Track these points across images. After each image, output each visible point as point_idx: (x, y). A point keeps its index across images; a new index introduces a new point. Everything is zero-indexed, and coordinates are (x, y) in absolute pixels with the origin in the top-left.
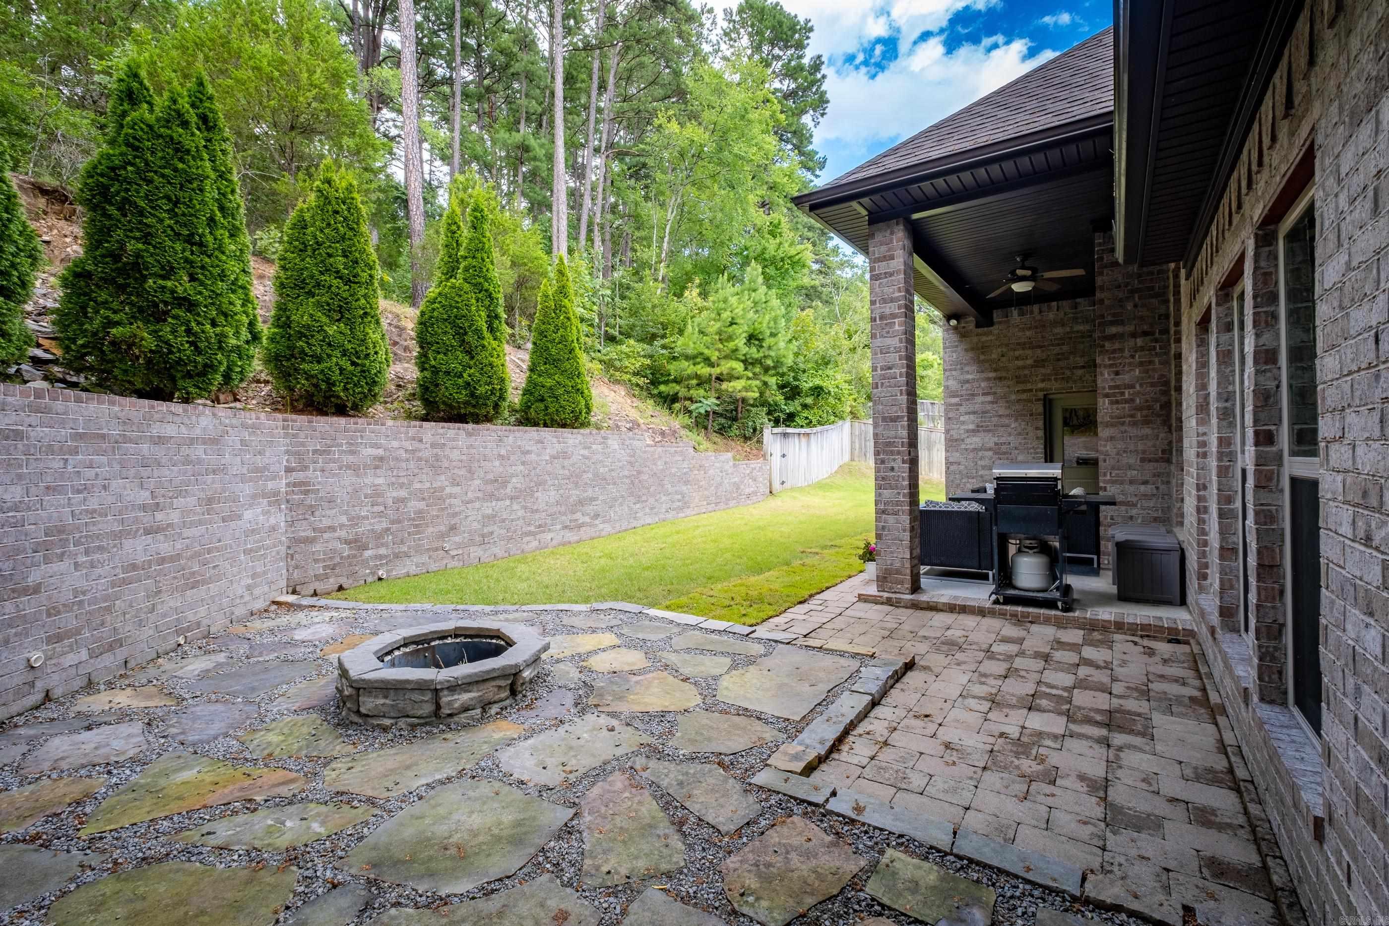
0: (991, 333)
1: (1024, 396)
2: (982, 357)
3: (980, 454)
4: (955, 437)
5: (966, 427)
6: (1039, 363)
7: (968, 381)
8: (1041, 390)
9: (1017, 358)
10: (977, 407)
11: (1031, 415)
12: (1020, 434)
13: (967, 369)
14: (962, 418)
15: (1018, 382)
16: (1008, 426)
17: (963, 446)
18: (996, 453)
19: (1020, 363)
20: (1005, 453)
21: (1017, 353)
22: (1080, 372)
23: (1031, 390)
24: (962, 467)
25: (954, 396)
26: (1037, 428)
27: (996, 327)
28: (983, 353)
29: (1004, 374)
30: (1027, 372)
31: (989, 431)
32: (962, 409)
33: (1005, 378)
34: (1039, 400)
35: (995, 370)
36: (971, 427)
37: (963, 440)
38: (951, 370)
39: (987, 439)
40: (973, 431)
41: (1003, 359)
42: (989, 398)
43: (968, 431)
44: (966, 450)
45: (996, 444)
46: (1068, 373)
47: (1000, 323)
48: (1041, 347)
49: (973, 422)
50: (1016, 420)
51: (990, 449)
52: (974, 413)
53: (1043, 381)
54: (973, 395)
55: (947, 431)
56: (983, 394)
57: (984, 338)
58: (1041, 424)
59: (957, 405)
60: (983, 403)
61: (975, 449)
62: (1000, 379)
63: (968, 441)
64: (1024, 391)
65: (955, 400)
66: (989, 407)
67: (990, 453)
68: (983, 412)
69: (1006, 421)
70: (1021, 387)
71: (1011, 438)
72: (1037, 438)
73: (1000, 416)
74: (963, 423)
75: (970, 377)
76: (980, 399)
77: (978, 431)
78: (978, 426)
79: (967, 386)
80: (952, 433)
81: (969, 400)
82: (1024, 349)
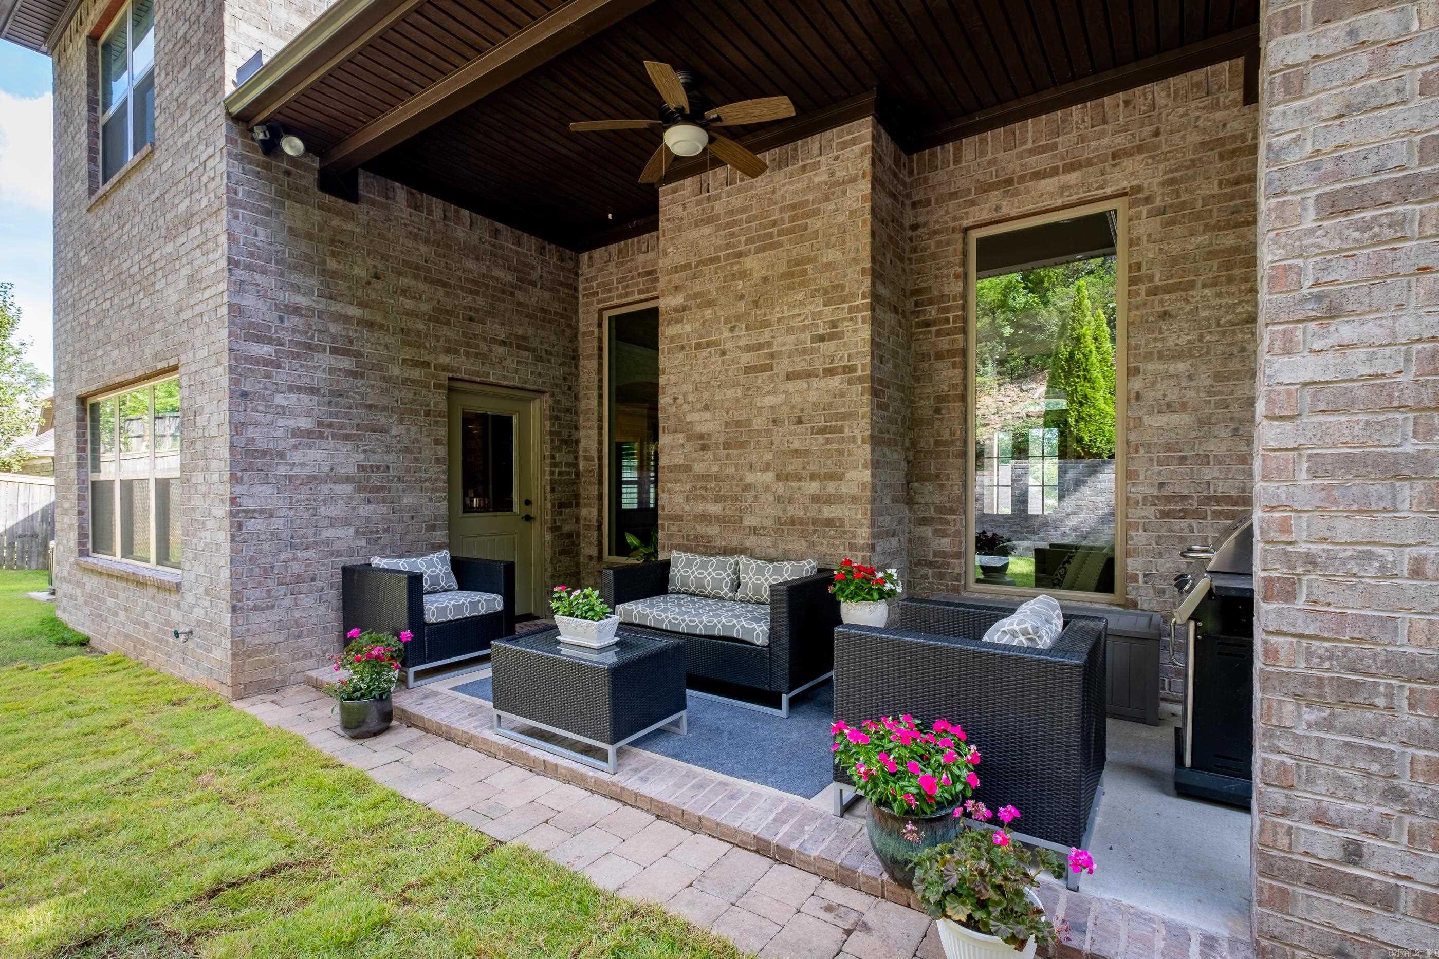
0: (350, 217)
1: (416, 373)
2: (332, 264)
3: (325, 489)
4: (262, 444)
5: (291, 423)
6: (440, 316)
7: (296, 310)
8: (445, 368)
9: (404, 292)
10: (319, 378)
11: (427, 414)
12: (407, 450)
13: (295, 278)
14: (279, 399)
15: (405, 343)
16: (384, 430)
17: (282, 470)
18: (360, 489)
19: (410, 304)
20: (378, 489)
21: (404, 281)
22: (500, 350)
23: (426, 364)
24: (278, 523)
25: (259, 339)
26: (437, 442)
27: (365, 207)
28: (333, 254)
29: (378, 318)
30: (421, 326)
31: (347, 437)
32: (280, 376)
33: (381, 327)
34: (438, 386)
35: (362, 304)
36: (305, 423)
37: (282, 455)
38: (249, 267)
39: (340, 457)
40: (309, 433)
41: (377, 284)
42: (347, 363)
43: (296, 433)
44: (291, 479)
45: (361, 468)
46: (484, 347)
47: (373, 203)
48: (444, 285)
49: (309, 414)
50: (401, 421)
51: (348, 480)
52: (312, 391)
53: (448, 351)
54: (309, 347)
55: (237, 428)
56: (334, 351)
57: (336, 222)
58: (443, 432)
59: (267, 362)
60: (332, 371)
61: (312, 479)
62: (371, 325)
63: (296, 456)
64: (417, 364)
65: (262, 350)
66: (346, 383)
67: (348, 489)
68: (332, 393)
70: (408, 353)
71: (392, 457)
72: (438, 460)
73: (370, 407)
74: (283, 411)
75: (301, 300)
76: (326, 360)
77: (321, 436)
78: (320, 424)
79: (293, 321)
80: (251, 432)
81: (297, 356)
82: (416, 277)
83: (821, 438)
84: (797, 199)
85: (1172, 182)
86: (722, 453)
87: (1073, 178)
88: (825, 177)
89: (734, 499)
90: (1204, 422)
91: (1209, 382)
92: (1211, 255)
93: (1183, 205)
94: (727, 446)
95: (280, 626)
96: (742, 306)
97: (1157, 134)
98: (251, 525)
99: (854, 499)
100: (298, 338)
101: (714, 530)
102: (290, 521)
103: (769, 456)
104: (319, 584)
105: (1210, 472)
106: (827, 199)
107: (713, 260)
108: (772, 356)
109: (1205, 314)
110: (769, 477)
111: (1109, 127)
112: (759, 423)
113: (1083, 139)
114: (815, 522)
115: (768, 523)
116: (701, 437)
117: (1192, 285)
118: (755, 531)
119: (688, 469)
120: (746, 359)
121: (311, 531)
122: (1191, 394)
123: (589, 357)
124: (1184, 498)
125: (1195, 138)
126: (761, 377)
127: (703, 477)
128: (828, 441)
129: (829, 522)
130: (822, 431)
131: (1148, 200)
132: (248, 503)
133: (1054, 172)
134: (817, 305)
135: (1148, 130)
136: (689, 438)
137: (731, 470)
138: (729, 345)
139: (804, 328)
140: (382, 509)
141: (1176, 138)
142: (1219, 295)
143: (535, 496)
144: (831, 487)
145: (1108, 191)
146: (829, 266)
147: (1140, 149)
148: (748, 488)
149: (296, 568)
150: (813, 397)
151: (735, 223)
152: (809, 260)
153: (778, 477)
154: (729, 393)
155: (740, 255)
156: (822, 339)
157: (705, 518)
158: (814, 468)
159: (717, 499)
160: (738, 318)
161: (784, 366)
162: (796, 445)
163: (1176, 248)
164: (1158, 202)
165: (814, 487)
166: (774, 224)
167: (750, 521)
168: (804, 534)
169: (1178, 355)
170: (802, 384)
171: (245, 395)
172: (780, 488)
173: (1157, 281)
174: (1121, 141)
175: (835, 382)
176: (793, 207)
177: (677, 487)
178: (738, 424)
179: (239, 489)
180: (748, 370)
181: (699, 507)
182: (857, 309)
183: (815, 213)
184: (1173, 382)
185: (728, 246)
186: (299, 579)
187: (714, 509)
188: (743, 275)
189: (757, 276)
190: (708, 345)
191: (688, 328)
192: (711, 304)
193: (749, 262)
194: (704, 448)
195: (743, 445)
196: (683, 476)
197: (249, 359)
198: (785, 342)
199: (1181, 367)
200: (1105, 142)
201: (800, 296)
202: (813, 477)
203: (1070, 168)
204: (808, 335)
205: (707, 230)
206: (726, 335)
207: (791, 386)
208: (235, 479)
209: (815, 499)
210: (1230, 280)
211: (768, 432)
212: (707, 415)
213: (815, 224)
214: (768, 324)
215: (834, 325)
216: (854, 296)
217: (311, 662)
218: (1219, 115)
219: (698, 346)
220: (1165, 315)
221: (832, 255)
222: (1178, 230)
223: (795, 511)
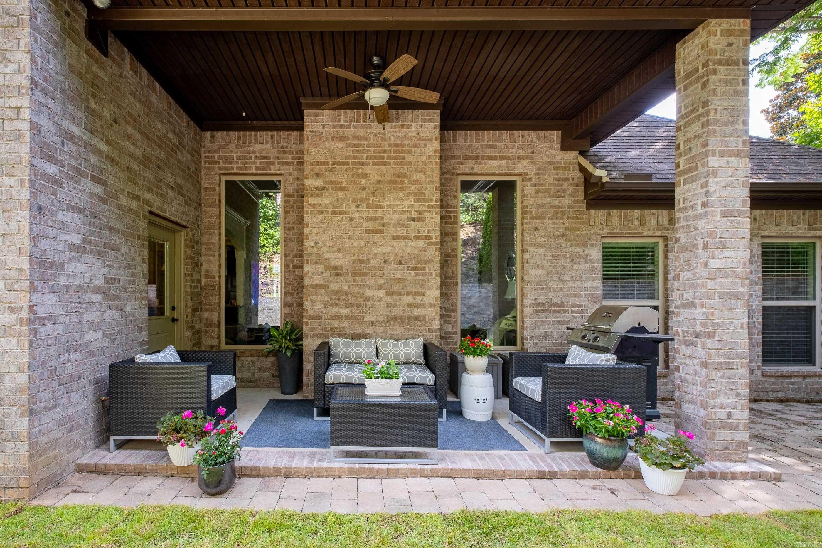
0: (102, 67)
1: (134, 205)
2: (92, 104)
3: (87, 297)
4: (50, 256)
5: (67, 237)
6: (145, 161)
7: (72, 138)
8: (147, 203)
9: (129, 137)
10: (83, 200)
11: (139, 238)
12: (129, 266)
14: (60, 216)
15: (129, 179)
16: (116, 249)
17: (62, 280)
18: (105, 298)
19: (131, 148)
20: (114, 298)
21: (129, 129)
22: (171, 193)
24: (60, 328)
27: (110, 62)
28: (94, 96)
29: (116, 156)
30: (137, 167)
31: (99, 253)
32: (62, 195)
33: (117, 163)
34: (144, 217)
35: (108, 142)
36: (76, 239)
37: (62, 266)
39: (95, 270)
40: (78, 248)
41: (116, 128)
42: (99, 190)
43: (72, 247)
44: (67, 289)
45: (106, 280)
46: (165, 190)
48: (147, 137)
49: (78, 231)
50: (126, 242)
51: (99, 290)
52: (80, 211)
53: (149, 190)
54: (79, 172)
55: (34, 239)
56: (94, 179)
57: (95, 68)
58: (146, 253)
60: (91, 195)
61: (79, 288)
62: (112, 160)
63: (71, 268)
64: (137, 198)
65: (51, 169)
66: (100, 207)
67: (97, 298)
68: (91, 214)
69: (118, 240)
70: (130, 187)
71: (122, 271)
72: (143, 275)
73: (111, 229)
74: (63, 227)
75: (76, 130)
76: (87, 185)
77: (85, 252)
78: (84, 240)
79: (70, 147)
80: (44, 244)
81: (71, 179)
82: (134, 128)
83: (413, 273)
84: (398, 142)
85: (538, 174)
86: (350, 278)
87: (503, 162)
88: (415, 134)
89: (360, 305)
90: (549, 274)
91: (551, 258)
92: (551, 207)
93: (542, 185)
94: (354, 274)
95: (60, 423)
96: (364, 194)
97: (533, 153)
98: (45, 331)
99: (431, 306)
100: (74, 163)
101: (345, 324)
102: (67, 327)
103: (381, 281)
104: (83, 382)
105: (551, 294)
106: (416, 146)
107: (343, 164)
108: (384, 225)
109: (549, 230)
110: (381, 293)
111: (516, 145)
112: (374, 262)
113: (506, 147)
114: (409, 318)
115: (380, 319)
116: (336, 268)
117: (544, 218)
118: (372, 324)
119: (325, 287)
120: (367, 225)
121: (78, 335)
122: (545, 262)
123: (212, 206)
124: (543, 305)
125: (545, 158)
126: (377, 236)
127: (336, 292)
128: (417, 275)
129: (417, 318)
130: (414, 269)
131: (530, 179)
132: (41, 311)
133: (495, 158)
134: (411, 201)
135: (530, 150)
136: (327, 268)
137: (357, 289)
138: (355, 215)
139: (403, 213)
140: (115, 315)
141: (540, 156)
142: (553, 223)
143: (180, 303)
144: (418, 299)
145: (516, 172)
146: (417, 182)
147: (527, 157)
148: (367, 299)
149: (70, 369)
150: (409, 250)
151: (359, 145)
152: (405, 176)
153: (387, 293)
154: (356, 243)
155: (363, 164)
156: (413, 220)
157: (338, 317)
158: (409, 289)
159: (347, 306)
160: (362, 201)
161: (390, 232)
162: (398, 276)
163: (539, 201)
164: (534, 181)
165: (409, 299)
166: (385, 152)
167: (368, 318)
168: (402, 325)
169: (540, 246)
170: (402, 243)
171: (40, 208)
172: (388, 299)
173: (533, 214)
174: (520, 152)
175: (421, 244)
176: (397, 145)
177: (318, 298)
178: (361, 262)
179: (36, 298)
180: (368, 231)
181: (335, 310)
182: (433, 207)
183: (409, 152)
184: (539, 257)
185: (354, 157)
186: (72, 378)
187: (344, 311)
188: (365, 176)
189: (374, 179)
190: (341, 213)
191: (326, 201)
192: (342, 189)
193: (368, 170)
194: (338, 275)
195: (364, 274)
196: (322, 291)
197: (43, 175)
198: (390, 218)
199: (542, 251)
200: (515, 150)
201: (401, 195)
202: (408, 294)
203: (503, 158)
204: (405, 217)
205: (340, 145)
206: (354, 209)
207: (395, 243)
208: (33, 288)
209: (410, 305)
210: (557, 218)
211: (381, 268)
212: (340, 255)
213: (409, 157)
214: (381, 207)
215: (420, 213)
216: (431, 200)
217: (78, 452)
218: (553, 152)
219: (333, 213)
220: (536, 229)
221: (417, 176)
222: (540, 194)
223: (397, 312)
